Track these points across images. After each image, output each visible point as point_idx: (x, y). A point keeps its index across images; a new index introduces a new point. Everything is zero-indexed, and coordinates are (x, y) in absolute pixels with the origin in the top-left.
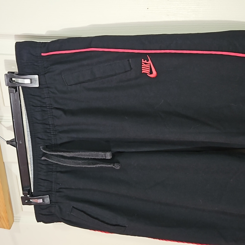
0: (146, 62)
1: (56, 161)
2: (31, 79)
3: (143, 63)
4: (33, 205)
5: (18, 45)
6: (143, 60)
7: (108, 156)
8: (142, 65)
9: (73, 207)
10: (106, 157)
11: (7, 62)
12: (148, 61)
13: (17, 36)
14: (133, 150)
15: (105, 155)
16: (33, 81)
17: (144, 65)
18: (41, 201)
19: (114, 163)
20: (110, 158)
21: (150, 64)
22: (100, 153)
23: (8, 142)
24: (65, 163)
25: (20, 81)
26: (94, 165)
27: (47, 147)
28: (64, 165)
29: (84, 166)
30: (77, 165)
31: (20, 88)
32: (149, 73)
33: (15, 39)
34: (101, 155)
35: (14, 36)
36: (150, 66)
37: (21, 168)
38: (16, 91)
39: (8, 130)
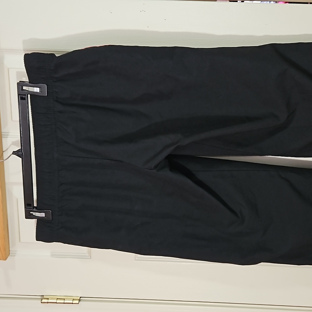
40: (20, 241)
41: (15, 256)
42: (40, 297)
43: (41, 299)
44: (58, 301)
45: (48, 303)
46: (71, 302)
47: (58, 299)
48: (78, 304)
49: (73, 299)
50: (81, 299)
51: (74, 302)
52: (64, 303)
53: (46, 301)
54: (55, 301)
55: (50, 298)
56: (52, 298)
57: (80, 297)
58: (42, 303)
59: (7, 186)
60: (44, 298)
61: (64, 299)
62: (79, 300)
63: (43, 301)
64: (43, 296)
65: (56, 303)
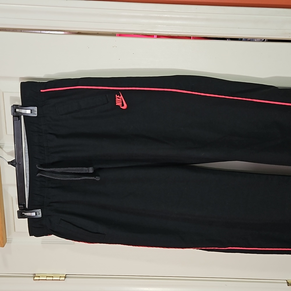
0: (118, 96)
1: (49, 176)
2: (31, 110)
3: (116, 98)
4: (27, 219)
5: (22, 84)
6: (116, 95)
7: (91, 170)
8: (116, 99)
9: (61, 219)
10: (89, 171)
11: (12, 98)
12: (120, 96)
13: (21, 78)
14: (111, 167)
15: (88, 169)
16: (33, 111)
17: (117, 99)
18: (34, 214)
19: (95, 176)
20: (92, 172)
21: (122, 98)
22: (84, 168)
23: (9, 163)
24: (56, 177)
25: (23, 111)
26: (79, 178)
27: (41, 166)
28: (56, 178)
29: (71, 179)
30: (66, 178)
31: (22, 117)
32: (121, 105)
33: (20, 81)
34: (85, 170)
35: (19, 78)
36: (122, 100)
37: (19, 185)
38: (19, 120)
39: (8, 155)
40: (15, 231)
41: (11, 243)
42: (32, 275)
43: (33, 277)
44: (48, 278)
45: (39, 280)
46: (58, 279)
47: (47, 276)
48: (64, 280)
49: (60, 277)
50: (67, 276)
51: (61, 279)
52: (53, 280)
53: (38, 278)
54: (45, 278)
55: (41, 276)
56: (43, 276)
57: (66, 275)
58: (34, 280)
59: (4, 187)
60: (36, 276)
61: (53, 277)
62: (65, 277)
63: (35, 278)
64: (35, 274)
65: (46, 280)
